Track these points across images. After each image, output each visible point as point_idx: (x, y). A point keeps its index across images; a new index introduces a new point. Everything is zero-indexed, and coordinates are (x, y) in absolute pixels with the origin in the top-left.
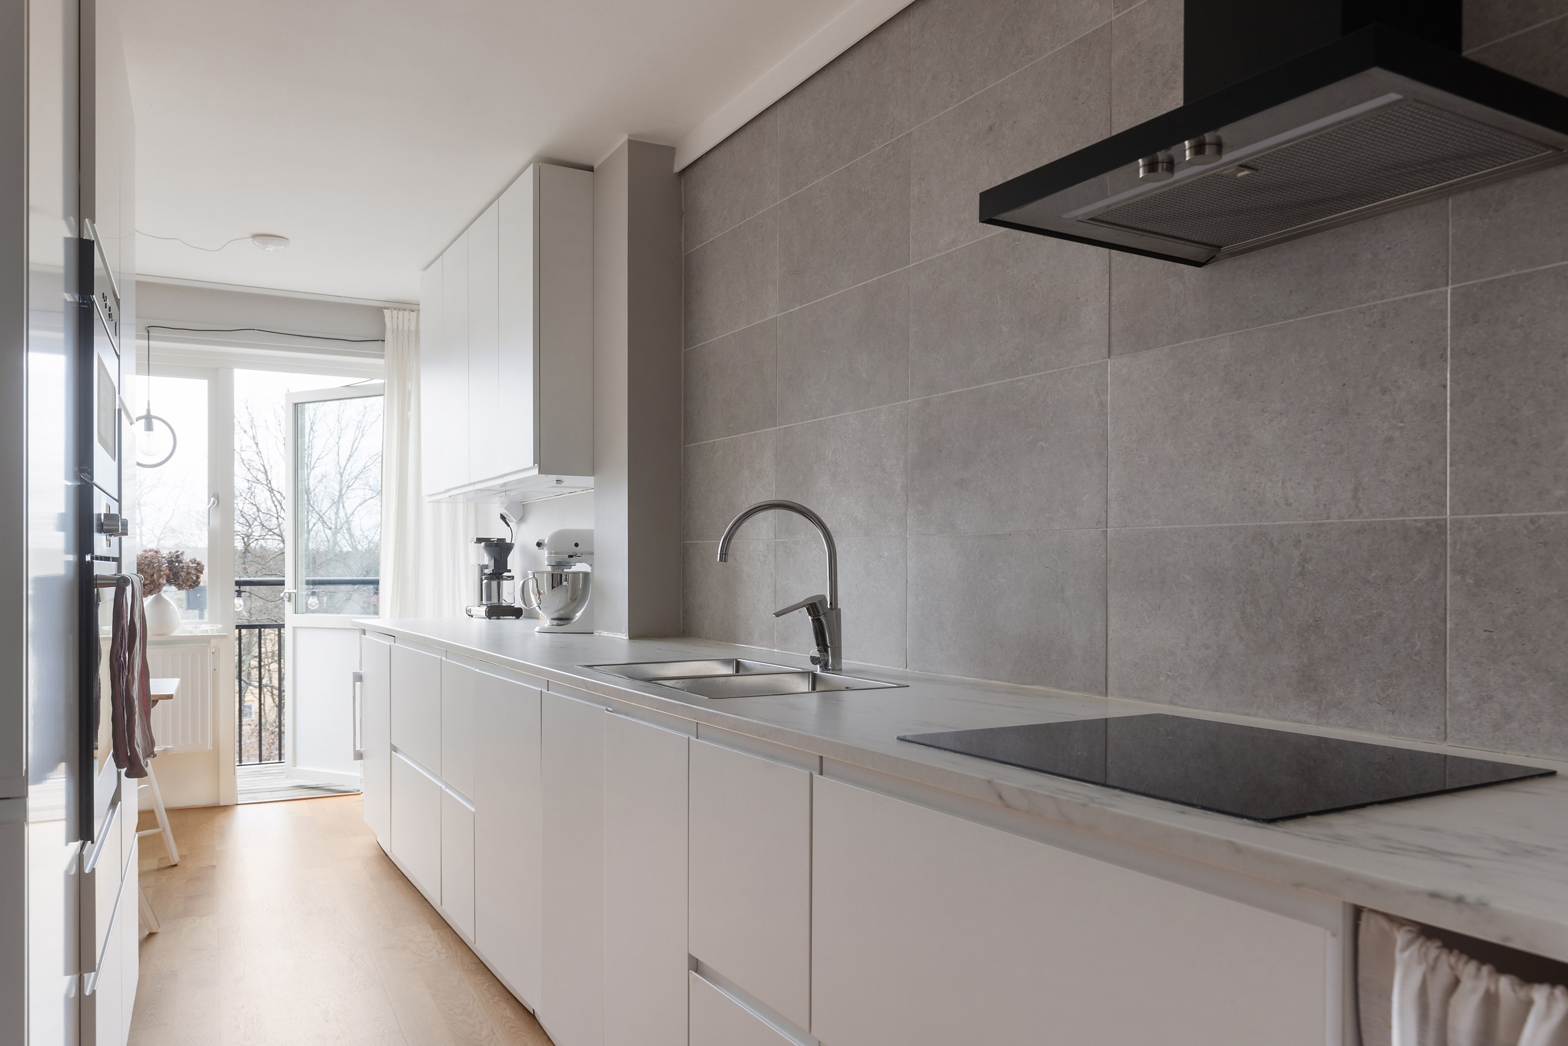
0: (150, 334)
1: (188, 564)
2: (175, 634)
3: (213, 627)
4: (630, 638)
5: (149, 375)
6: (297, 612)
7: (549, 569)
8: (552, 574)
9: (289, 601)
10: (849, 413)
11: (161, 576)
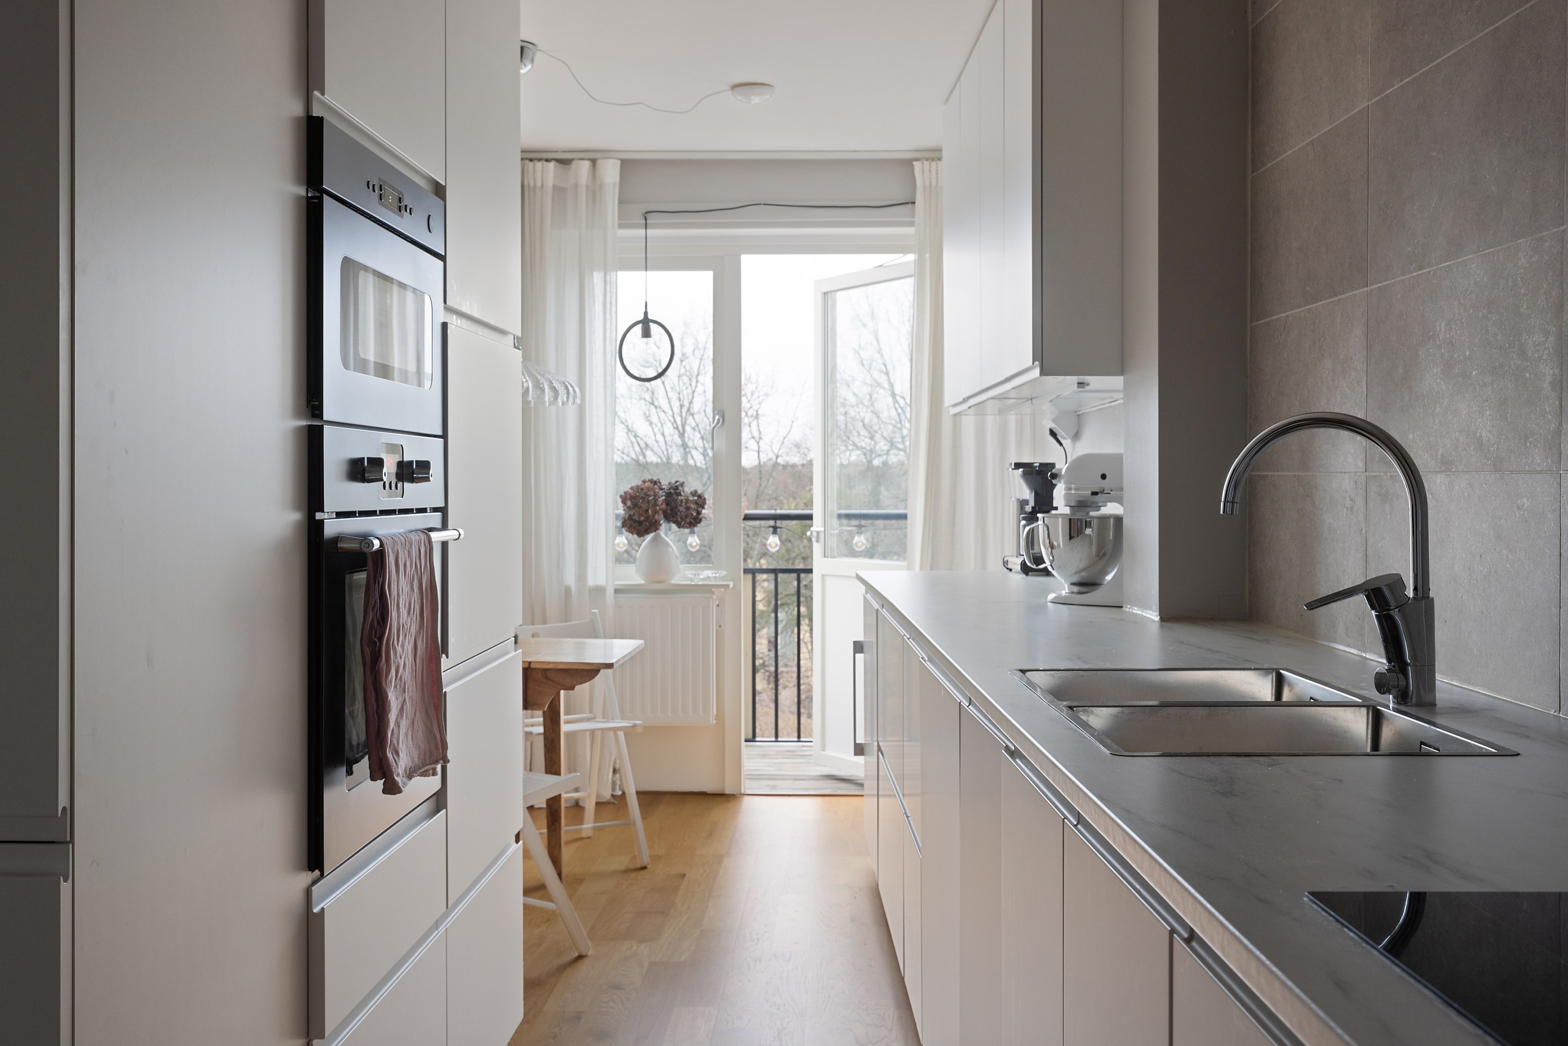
0: (648, 222)
1: (688, 497)
2: (673, 582)
3: (716, 574)
4: (1162, 619)
5: (646, 271)
6: (826, 556)
7: (1067, 510)
8: (1070, 520)
9: (817, 541)
10: (1471, 256)
11: (656, 512)
